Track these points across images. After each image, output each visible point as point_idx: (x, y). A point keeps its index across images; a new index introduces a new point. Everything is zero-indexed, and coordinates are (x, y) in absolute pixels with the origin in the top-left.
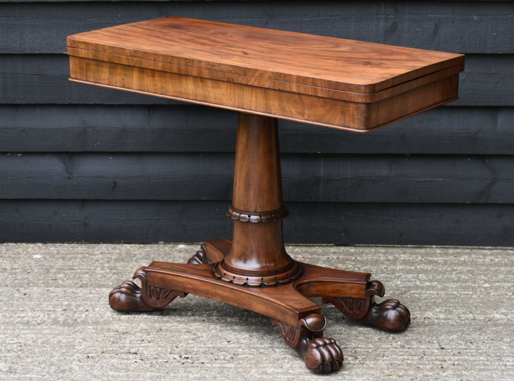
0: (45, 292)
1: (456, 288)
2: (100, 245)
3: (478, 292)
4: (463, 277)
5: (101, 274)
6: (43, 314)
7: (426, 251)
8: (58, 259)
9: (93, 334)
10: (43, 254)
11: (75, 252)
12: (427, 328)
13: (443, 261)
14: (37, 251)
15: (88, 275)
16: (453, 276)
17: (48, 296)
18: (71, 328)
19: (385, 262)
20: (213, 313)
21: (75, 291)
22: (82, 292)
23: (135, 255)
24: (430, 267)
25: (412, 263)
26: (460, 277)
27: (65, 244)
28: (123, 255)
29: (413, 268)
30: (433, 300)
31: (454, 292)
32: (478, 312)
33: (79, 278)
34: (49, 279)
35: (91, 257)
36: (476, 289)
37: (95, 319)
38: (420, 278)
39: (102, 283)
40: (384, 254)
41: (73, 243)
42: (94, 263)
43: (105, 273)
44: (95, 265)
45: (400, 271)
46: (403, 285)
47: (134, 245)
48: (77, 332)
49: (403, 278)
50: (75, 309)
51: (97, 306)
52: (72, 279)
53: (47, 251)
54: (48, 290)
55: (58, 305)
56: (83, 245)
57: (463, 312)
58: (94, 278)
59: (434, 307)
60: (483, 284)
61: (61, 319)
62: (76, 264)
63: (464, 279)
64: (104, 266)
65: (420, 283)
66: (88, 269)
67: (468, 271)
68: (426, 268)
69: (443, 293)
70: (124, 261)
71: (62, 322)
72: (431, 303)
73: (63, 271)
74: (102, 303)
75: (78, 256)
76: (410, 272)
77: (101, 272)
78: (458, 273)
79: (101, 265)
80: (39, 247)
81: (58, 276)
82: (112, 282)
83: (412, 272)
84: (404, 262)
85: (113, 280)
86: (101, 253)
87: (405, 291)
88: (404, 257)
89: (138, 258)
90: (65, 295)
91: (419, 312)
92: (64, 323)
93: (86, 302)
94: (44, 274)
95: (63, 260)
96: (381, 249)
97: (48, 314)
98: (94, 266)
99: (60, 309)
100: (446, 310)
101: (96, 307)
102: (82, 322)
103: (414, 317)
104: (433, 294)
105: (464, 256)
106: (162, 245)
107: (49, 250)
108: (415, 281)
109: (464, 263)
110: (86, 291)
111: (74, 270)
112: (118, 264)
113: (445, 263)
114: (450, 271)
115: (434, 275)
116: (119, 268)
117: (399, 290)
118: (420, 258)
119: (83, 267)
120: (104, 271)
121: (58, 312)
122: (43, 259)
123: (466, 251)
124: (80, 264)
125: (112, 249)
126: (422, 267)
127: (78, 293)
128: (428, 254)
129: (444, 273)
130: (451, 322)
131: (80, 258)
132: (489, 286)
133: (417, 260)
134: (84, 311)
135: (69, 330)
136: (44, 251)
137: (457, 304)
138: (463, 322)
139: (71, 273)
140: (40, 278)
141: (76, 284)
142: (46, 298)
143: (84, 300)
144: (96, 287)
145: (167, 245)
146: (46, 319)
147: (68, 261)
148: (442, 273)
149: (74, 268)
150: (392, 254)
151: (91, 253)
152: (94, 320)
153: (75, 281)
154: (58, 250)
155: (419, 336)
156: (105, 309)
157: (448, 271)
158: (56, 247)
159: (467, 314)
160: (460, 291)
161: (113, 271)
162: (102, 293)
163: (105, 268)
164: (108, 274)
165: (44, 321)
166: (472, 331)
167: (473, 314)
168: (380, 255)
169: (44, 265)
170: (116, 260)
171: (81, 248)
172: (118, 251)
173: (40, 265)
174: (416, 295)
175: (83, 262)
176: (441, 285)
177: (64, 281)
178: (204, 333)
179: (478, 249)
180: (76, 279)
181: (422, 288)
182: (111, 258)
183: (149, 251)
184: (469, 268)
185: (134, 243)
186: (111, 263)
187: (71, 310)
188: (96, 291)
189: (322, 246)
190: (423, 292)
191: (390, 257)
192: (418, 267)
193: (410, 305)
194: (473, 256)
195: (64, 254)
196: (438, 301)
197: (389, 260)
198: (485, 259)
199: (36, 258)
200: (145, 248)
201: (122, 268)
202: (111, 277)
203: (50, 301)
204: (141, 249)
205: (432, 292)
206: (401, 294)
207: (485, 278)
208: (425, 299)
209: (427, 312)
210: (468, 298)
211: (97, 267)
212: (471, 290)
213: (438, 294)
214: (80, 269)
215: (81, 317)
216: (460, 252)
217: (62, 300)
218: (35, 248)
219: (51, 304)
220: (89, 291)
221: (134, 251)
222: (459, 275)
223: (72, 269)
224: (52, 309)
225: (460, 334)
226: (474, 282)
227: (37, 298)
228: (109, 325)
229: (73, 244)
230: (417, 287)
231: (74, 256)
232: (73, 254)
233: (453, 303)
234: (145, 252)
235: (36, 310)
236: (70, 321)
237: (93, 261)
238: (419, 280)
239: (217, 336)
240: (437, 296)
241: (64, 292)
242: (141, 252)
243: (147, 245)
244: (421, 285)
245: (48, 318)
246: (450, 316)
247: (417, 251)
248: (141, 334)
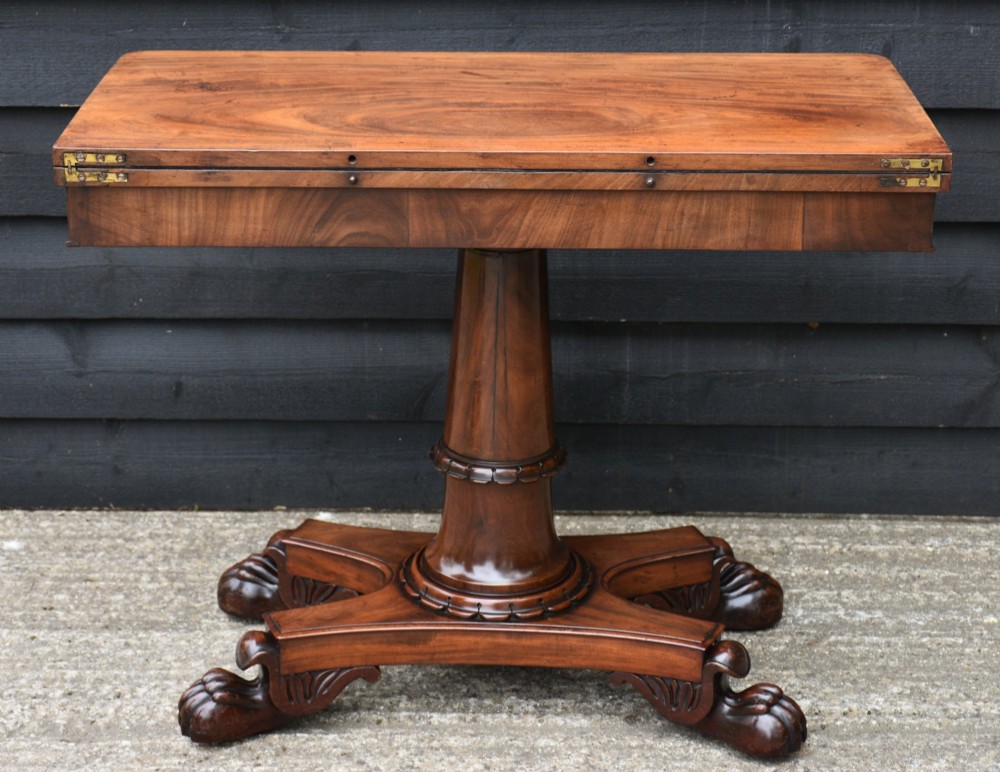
0: (27, 644)
1: (924, 628)
2: (149, 514)
3: (976, 640)
4: (936, 598)
5: (149, 591)
6: (19, 706)
7: (849, 528)
8: (55, 552)
9: (132, 762)
10: (25, 538)
11: (94, 533)
12: (877, 742)
13: (886, 555)
14: (12, 531)
15: (120, 597)
16: (916, 596)
17: (34, 654)
18: (83, 746)
19: (764, 558)
20: (399, 702)
21: (93, 640)
22: (107, 642)
23: (224, 541)
24: (861, 571)
25: (822, 560)
26: (930, 598)
27: (73, 512)
28: (197, 542)
29: (827, 572)
30: (881, 662)
31: (925, 640)
32: (985, 695)
33: (103, 603)
34: (36, 605)
35: (129, 545)
36: (970, 629)
37: (137, 720)
38: (845, 600)
39: (153, 617)
40: (760, 535)
41: (90, 509)
42: (135, 564)
43: (158, 589)
44: (138, 568)
45: (798, 582)
46: (810, 619)
47: (220, 514)
48: (97, 756)
49: (807, 601)
50: (92, 692)
51: (141, 681)
52: (86, 609)
53: (33, 530)
54: (33, 638)
55: (54, 680)
56: (112, 515)
57: (952, 696)
58: (135, 603)
59: (884, 680)
60: (982, 615)
61: (60, 720)
62: (96, 565)
63: (939, 602)
64: (157, 571)
65: (846, 614)
66: (122, 580)
67: (946, 580)
68: (852, 573)
69: (899, 641)
70: (200, 557)
71: (61, 729)
72: (877, 669)
73: (67, 585)
74: (152, 673)
75: (101, 543)
76: (821, 583)
77: (151, 586)
78: (925, 585)
79: (150, 569)
80: (17, 520)
81: (56, 597)
82: (175, 613)
83: (826, 583)
84: (806, 558)
85: (178, 610)
86: (152, 536)
87: (816, 636)
88: (803, 544)
89: (231, 550)
90: (70, 652)
91: (855, 697)
92: (66, 731)
93: (116, 672)
94: (26, 594)
95: (67, 556)
96: (752, 523)
97: (32, 708)
98: (136, 572)
99: (59, 693)
100: (912, 689)
101: (140, 686)
102: (108, 727)
103: (846, 709)
104: (877, 645)
105: (931, 541)
106: (281, 514)
107: (38, 527)
108: (835, 609)
109: (932, 560)
110: (116, 640)
111: (91, 581)
112: (187, 566)
113: (893, 560)
114: (907, 582)
115: (874, 591)
116: (190, 577)
117: (802, 634)
118: (837, 546)
119: (112, 574)
120: (156, 585)
121: (53, 699)
122: (23, 553)
123: (934, 527)
124: (105, 567)
125: (175, 524)
126: (846, 571)
127: (98, 647)
128: (853, 535)
129: (894, 585)
130: (929, 723)
131: (105, 549)
132: (996, 620)
133: (832, 551)
134: (111, 697)
135: (78, 752)
136: (26, 530)
137: (933, 671)
138: (955, 723)
139: (86, 589)
140: (15, 605)
141: (94, 621)
142: (28, 661)
143: (112, 664)
144: (139, 627)
145: (292, 514)
146: (26, 720)
147: (78, 557)
148: (891, 586)
149: (91, 576)
150: (776, 534)
151: (128, 535)
152: (134, 722)
153: (93, 612)
154: (56, 529)
155: (862, 763)
156: (158, 690)
157: (902, 581)
158: (53, 521)
159: (960, 699)
160: (936, 636)
161: (177, 585)
162: (154, 645)
163: (159, 575)
164: (165, 594)
165: (22, 726)
166: (976, 749)
167: (975, 701)
168: (750, 537)
169: (26, 569)
170: (184, 555)
171: (107, 522)
172: (187, 531)
173: (18, 569)
174: (843, 649)
175: (111, 559)
176: (891, 618)
177: (69, 611)
178: (382, 758)
179: (958, 521)
180: (95, 606)
181: (853, 628)
182: (172, 549)
183: (254, 529)
184: (947, 573)
185: (223, 509)
186: (172, 561)
187: (84, 695)
188: (140, 639)
189: (625, 515)
190: (856, 640)
191: (775, 545)
192: (837, 571)
193: (833, 676)
194: (950, 540)
195: (69, 538)
196: (891, 663)
197: (771, 552)
198: (978, 547)
199: (9, 551)
200: (245, 523)
201: (196, 577)
202: (171, 601)
203: (37, 670)
204: (237, 525)
205: (875, 639)
206: (809, 644)
207: (985, 600)
208: (863, 658)
209: (873, 696)
210: (955, 654)
211: (141, 573)
212: (959, 632)
213: (888, 645)
214: (104, 579)
215: (106, 715)
216: (921, 530)
217: (62, 664)
218: (8, 523)
219: (38, 678)
220: (123, 641)
221: (223, 529)
222: (928, 593)
223: (87, 580)
224: (40, 692)
225: (952, 758)
226: (963, 611)
227: (9, 661)
228: (169, 735)
229: (90, 513)
230: (841, 626)
231: (91, 542)
232: (90, 537)
233: (924, 669)
234: (246, 531)
235: (5, 694)
236: (80, 725)
237: (134, 558)
238: (844, 604)
239: (412, 767)
240: (888, 650)
241: (67, 644)
242: (237, 531)
243: (249, 514)
244: (848, 618)
245: (32, 718)
246: (924, 707)
247: (829, 526)
248: (240, 763)
